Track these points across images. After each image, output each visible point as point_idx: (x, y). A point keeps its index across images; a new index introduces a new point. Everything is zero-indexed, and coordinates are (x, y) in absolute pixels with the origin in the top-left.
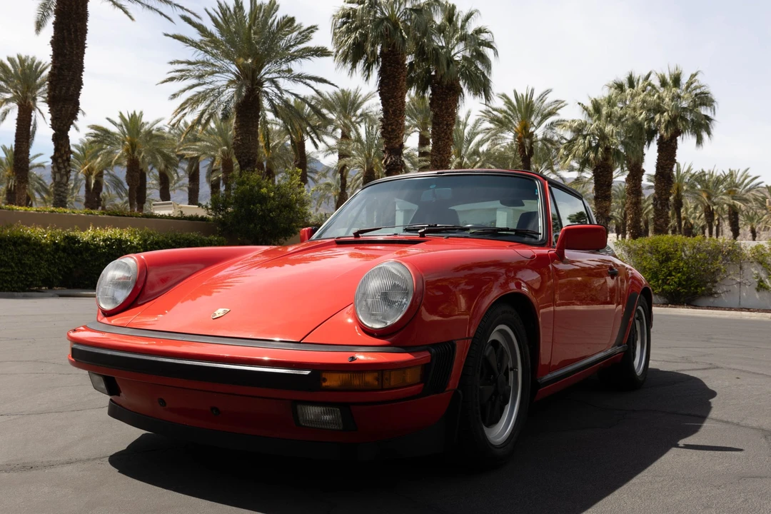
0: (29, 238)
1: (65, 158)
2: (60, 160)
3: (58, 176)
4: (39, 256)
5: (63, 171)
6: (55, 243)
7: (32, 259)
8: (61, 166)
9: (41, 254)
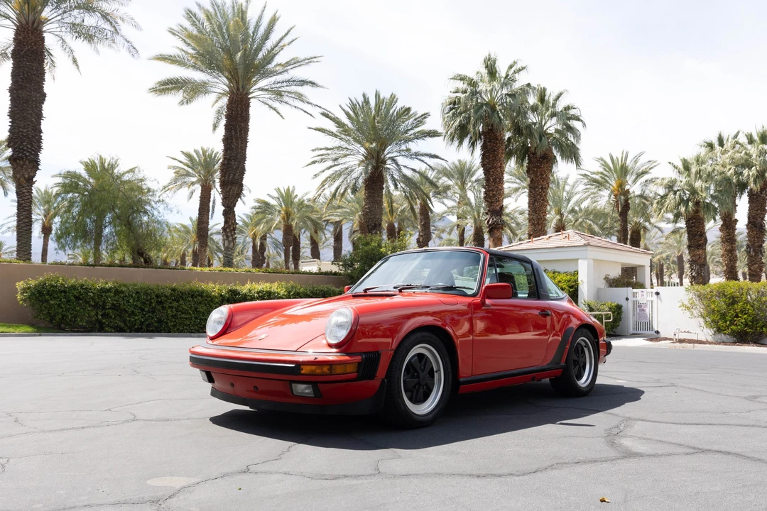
0: (203, 292)
1: (232, 228)
2: (228, 230)
3: (226, 242)
4: (209, 305)
5: (230, 239)
6: (221, 295)
7: (205, 307)
8: (229, 234)
9: (211, 304)
